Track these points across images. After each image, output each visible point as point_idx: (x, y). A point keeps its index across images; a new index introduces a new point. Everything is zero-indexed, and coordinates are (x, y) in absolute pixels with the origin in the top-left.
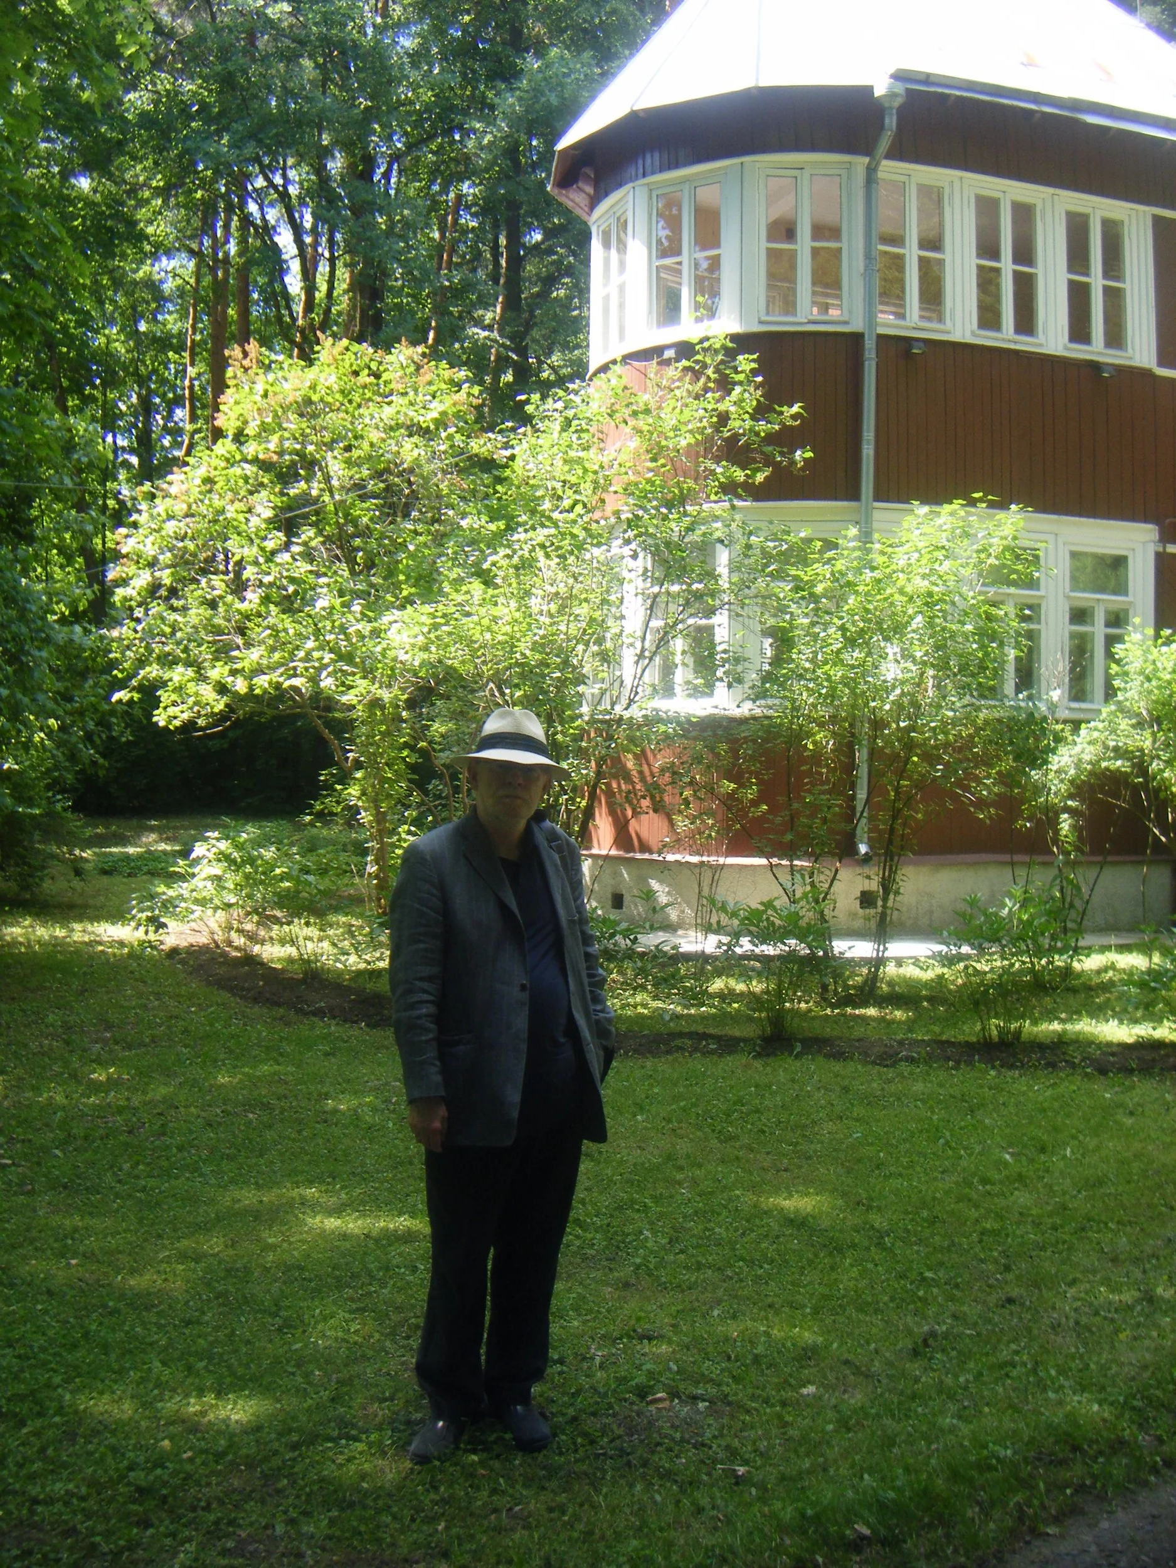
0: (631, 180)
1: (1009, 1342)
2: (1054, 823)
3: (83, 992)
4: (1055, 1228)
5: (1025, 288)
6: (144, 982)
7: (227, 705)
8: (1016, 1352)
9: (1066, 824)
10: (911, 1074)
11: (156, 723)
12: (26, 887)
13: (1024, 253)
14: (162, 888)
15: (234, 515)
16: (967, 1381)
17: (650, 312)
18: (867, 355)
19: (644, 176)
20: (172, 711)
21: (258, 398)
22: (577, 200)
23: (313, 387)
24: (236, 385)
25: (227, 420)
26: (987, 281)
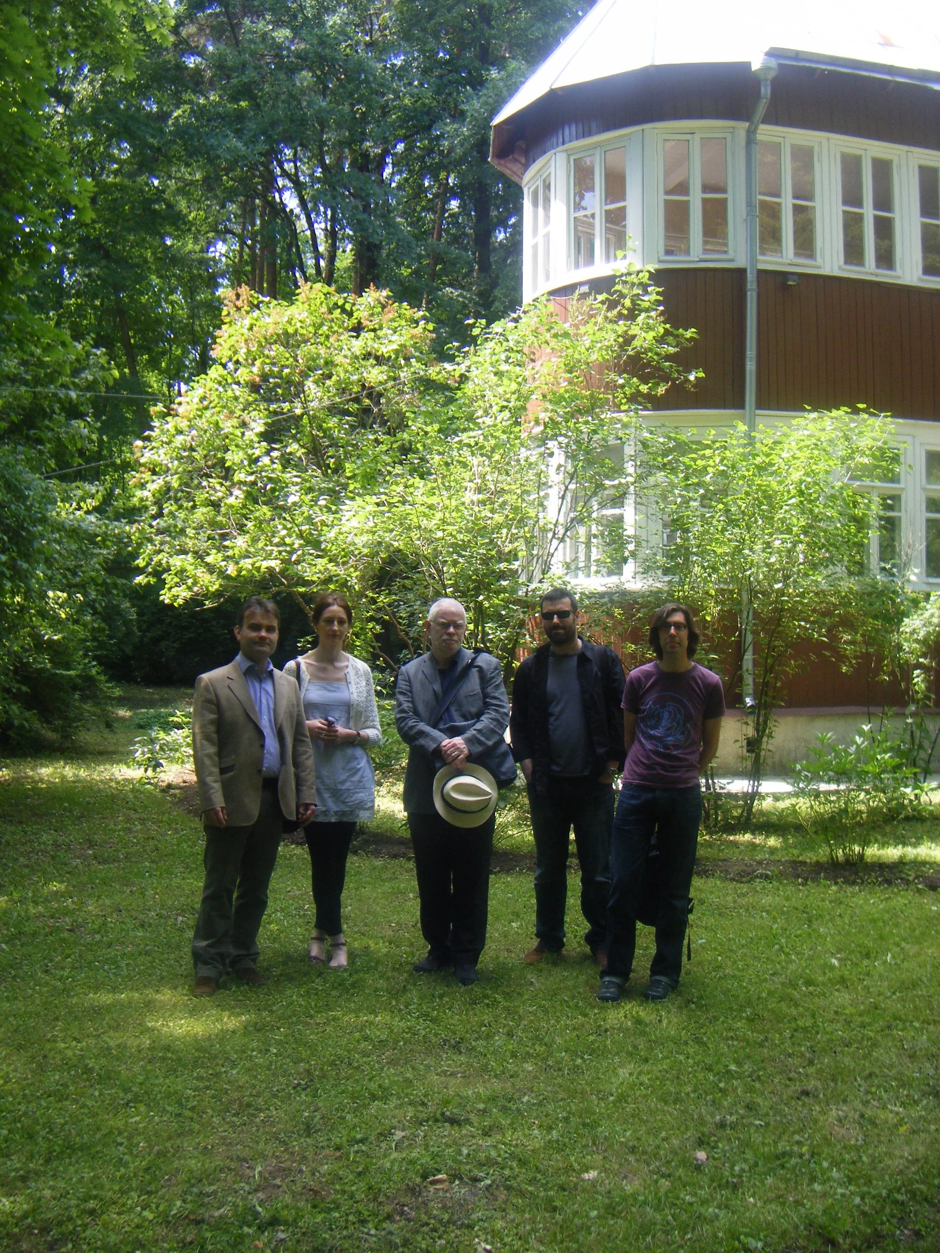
0: (553, 148)
1: (794, 1133)
2: (909, 678)
3: (79, 818)
4: (863, 1026)
5: (884, 229)
6: (135, 810)
7: (221, 585)
8: (799, 1143)
9: (918, 679)
10: (764, 888)
11: (163, 601)
12: (66, 737)
13: (884, 201)
14: (162, 735)
15: (231, 430)
16: (743, 1170)
17: (569, 256)
18: (749, 286)
19: (563, 144)
20: (175, 591)
21: (245, 331)
22: (514, 169)
23: (289, 322)
24: (230, 322)
25: (220, 351)
26: (852, 224)
